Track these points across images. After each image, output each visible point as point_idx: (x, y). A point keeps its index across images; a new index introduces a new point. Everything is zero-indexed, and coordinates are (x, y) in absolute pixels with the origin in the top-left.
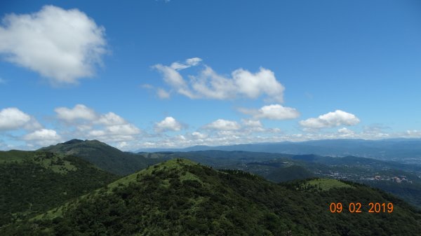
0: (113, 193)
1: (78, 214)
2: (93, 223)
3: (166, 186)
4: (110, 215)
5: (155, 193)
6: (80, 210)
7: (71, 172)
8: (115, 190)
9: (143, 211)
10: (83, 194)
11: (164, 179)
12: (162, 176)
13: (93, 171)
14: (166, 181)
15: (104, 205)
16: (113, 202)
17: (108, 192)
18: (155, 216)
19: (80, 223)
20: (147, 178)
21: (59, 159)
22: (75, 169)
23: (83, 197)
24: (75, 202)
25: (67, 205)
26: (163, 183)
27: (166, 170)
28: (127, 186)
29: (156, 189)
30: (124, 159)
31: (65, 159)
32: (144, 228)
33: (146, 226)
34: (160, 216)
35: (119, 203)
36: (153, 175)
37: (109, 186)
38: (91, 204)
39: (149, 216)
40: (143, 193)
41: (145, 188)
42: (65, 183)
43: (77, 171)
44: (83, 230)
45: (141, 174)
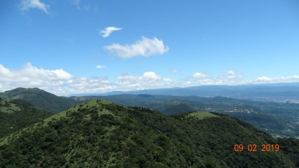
0: (48, 125)
1: (21, 142)
2: (32, 148)
3: (88, 119)
4: (46, 141)
5: (80, 125)
6: (22, 139)
7: (17, 112)
8: (49, 123)
9: (70, 138)
10: (24, 127)
11: (87, 114)
12: (85, 112)
13: (34, 110)
14: (88, 115)
15: (41, 134)
16: (48, 132)
17: (44, 125)
18: (79, 140)
19: (22, 148)
20: (74, 114)
21: (6, 102)
22: (20, 110)
23: (24, 129)
24: (18, 133)
25: (11, 135)
26: (86, 117)
27: (88, 108)
28: (59, 120)
29: (80, 121)
30: (59, 102)
31: (11, 102)
32: (71, 150)
33: (73, 148)
34: (83, 141)
35: (52, 132)
36: (79, 112)
37: (45, 121)
38: (31, 134)
39: (75, 141)
40: (71, 125)
41: (72, 121)
42: (12, 120)
43: (21, 111)
44: (24, 153)
45: (70, 111)
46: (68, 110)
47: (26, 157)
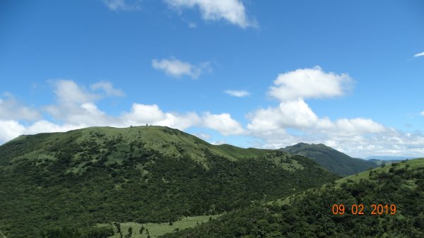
0: (341, 189)
1: (305, 205)
2: (320, 216)
3: (410, 187)
5: (396, 195)
6: (306, 202)
7: (299, 171)
8: (344, 185)
10: (309, 187)
11: (408, 179)
12: (404, 175)
14: (411, 181)
16: (342, 198)
17: (336, 188)
18: (397, 220)
19: (307, 213)
20: (383, 176)
21: (288, 158)
22: (302, 168)
23: (309, 190)
24: (302, 193)
25: (294, 195)
26: (406, 183)
27: (409, 169)
28: (358, 182)
29: (396, 189)
30: (352, 165)
31: (292, 158)
32: (383, 233)
33: (386, 230)
34: (405, 223)
35: (349, 199)
36: (391, 174)
37: (336, 182)
38: (318, 197)
39: (388, 220)
40: (378, 192)
41: (381, 186)
42: (294, 180)
43: (304, 170)
44: (310, 222)
45: (375, 171)
46: (373, 170)
47: (313, 227)
